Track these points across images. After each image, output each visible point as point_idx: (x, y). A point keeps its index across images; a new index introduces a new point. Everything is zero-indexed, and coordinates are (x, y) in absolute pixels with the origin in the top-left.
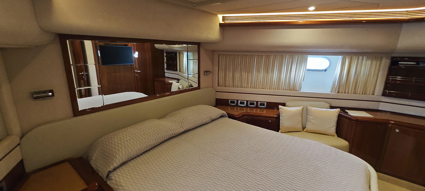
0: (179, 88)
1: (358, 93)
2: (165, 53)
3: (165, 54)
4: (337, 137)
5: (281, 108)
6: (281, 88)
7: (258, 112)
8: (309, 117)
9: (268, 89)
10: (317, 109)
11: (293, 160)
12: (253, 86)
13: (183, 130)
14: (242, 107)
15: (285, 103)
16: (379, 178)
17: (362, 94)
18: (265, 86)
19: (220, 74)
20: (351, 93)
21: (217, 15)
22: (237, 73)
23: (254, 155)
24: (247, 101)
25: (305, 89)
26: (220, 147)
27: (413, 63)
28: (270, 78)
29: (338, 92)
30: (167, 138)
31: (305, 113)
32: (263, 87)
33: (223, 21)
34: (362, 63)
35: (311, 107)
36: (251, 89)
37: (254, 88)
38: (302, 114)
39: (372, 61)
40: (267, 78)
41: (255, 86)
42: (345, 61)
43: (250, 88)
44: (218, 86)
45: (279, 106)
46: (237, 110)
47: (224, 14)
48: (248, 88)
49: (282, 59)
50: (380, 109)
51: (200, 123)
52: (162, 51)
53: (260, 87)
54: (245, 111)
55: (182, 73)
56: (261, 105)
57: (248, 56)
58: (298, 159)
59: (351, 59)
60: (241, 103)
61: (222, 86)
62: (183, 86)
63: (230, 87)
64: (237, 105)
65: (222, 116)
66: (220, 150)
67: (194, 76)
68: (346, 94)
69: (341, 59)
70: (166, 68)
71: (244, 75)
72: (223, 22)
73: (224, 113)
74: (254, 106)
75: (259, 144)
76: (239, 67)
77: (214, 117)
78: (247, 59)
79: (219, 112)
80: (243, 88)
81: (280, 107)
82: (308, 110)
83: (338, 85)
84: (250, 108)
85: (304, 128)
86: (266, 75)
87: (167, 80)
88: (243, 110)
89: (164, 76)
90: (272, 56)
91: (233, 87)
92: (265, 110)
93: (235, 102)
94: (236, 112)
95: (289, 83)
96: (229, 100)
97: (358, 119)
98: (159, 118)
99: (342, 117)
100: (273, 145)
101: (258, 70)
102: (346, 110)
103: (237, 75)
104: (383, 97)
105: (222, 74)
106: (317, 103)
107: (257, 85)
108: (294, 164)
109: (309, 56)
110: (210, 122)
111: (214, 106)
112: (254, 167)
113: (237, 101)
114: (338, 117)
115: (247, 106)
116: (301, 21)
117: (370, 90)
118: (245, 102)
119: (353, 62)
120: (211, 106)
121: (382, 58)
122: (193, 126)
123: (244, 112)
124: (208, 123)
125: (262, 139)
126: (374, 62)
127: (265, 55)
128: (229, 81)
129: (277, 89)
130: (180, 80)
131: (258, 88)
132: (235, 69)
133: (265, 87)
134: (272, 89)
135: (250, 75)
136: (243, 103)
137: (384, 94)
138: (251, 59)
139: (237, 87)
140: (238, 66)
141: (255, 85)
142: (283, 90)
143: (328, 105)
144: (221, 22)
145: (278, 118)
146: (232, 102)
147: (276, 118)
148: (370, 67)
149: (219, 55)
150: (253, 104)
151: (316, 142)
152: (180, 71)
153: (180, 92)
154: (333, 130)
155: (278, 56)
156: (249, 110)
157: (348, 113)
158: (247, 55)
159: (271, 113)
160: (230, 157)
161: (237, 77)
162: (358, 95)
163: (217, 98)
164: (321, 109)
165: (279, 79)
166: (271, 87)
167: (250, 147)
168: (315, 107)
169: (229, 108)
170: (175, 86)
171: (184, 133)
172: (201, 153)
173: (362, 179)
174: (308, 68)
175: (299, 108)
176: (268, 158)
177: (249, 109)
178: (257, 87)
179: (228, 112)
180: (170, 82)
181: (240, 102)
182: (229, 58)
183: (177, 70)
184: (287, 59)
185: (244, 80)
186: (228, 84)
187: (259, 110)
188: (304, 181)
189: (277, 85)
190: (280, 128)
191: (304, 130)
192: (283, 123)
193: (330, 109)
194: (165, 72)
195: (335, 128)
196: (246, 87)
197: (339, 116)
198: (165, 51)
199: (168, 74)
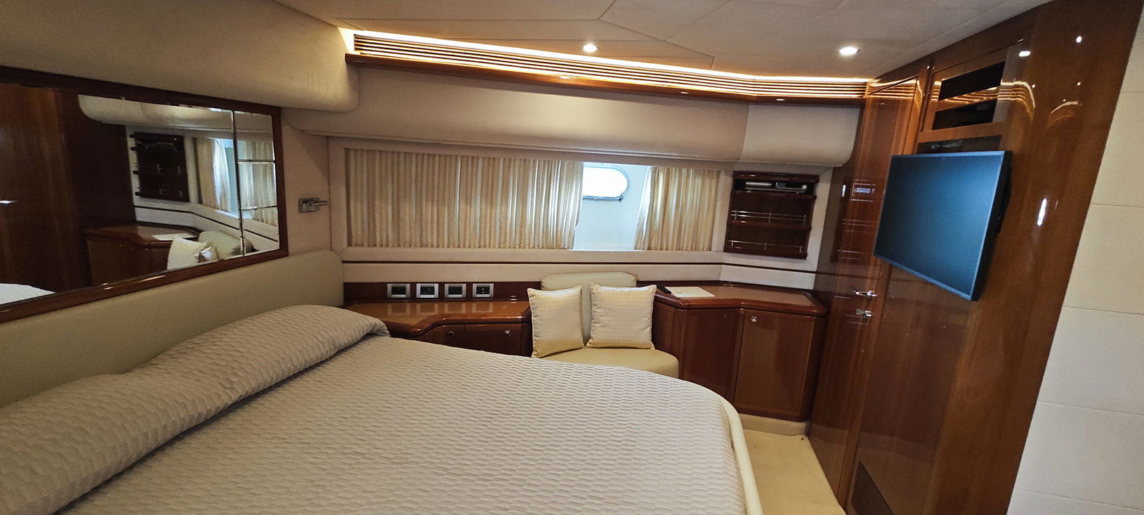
0: (201, 258)
1: (684, 248)
2: (131, 136)
3: (131, 143)
4: (656, 348)
5: (533, 296)
6: (527, 243)
7: (474, 310)
8: (597, 310)
9: (494, 247)
10: (611, 289)
11: (579, 421)
12: (454, 242)
13: (234, 397)
14: (426, 301)
15: (540, 282)
16: (745, 426)
17: (691, 250)
18: (488, 240)
19: (352, 209)
20: (672, 249)
21: (335, 27)
22: (408, 205)
23: (480, 431)
24: (442, 285)
25: (583, 244)
26: (377, 429)
27: (767, 184)
28: (498, 218)
29: (649, 249)
30: (169, 437)
31: (587, 301)
32: (482, 244)
33: (356, 49)
34: (687, 183)
35: (597, 286)
36: (451, 250)
37: (459, 247)
38: (581, 304)
39: (703, 178)
40: (491, 217)
41: (462, 242)
42: (658, 177)
43: (448, 247)
44: (350, 244)
45: (528, 289)
46: (413, 310)
47: (360, 29)
48: (441, 246)
49: (526, 169)
50: (722, 279)
51: (298, 362)
52: (116, 131)
53: (475, 245)
54: (436, 312)
55: (208, 208)
56: (479, 290)
57: (437, 158)
58: (589, 416)
59: (668, 174)
60: (424, 290)
61: (363, 245)
62: (216, 250)
63: (387, 246)
64: (413, 298)
65: (371, 334)
66: (377, 438)
67: (259, 218)
68: (664, 252)
69: (650, 174)
70: (138, 190)
71: (429, 210)
72: (358, 53)
73: (375, 323)
74: (460, 296)
75: (491, 398)
76: (413, 188)
77: (344, 340)
78: (434, 166)
79: (359, 321)
80: (427, 246)
81: (531, 291)
82: (593, 293)
83: (648, 233)
84: (450, 301)
85: (586, 339)
86: (489, 210)
87: (143, 233)
88: (433, 311)
89: (132, 221)
90: (502, 161)
91: (399, 246)
92: (491, 305)
93: (405, 288)
94: (414, 317)
95: (545, 231)
96: (388, 285)
97: (690, 305)
98: (125, 368)
99: (661, 302)
100: (525, 393)
101: (467, 197)
102: (666, 288)
103: (408, 211)
104: (726, 253)
105: (359, 210)
106: (610, 275)
107: (467, 237)
108: (582, 431)
109: (586, 164)
110: (331, 358)
111: (343, 307)
112: (486, 463)
113: (413, 285)
114: (654, 303)
115: (442, 298)
116: (565, 77)
117: (703, 242)
118: (436, 286)
119: (672, 180)
120: (331, 308)
121: (719, 173)
122: (272, 378)
123: (433, 314)
124: (326, 360)
125: (495, 382)
126: (707, 181)
127: (484, 158)
128: (384, 228)
129: (517, 246)
130: (202, 231)
131: (469, 247)
132: (401, 194)
133: (487, 243)
134: (504, 247)
135: (446, 210)
136: (431, 291)
137: (728, 249)
138: (446, 166)
139: (410, 246)
140: (410, 186)
141: (462, 237)
142: (534, 247)
143: (632, 279)
144: (352, 51)
145: (527, 321)
146: (395, 290)
147: (523, 321)
148: (701, 193)
149: (347, 151)
150: (459, 291)
151: (622, 368)
152: (200, 202)
153: (203, 269)
154: (646, 335)
155: (515, 160)
156: (447, 308)
157: (670, 292)
158: (434, 155)
159: (509, 311)
160: (412, 451)
161: (408, 217)
162: (685, 253)
163: (347, 281)
164: (619, 290)
165: (522, 221)
166: (502, 240)
167: (468, 411)
168: (607, 286)
169: (389, 307)
170: (183, 252)
171: (238, 408)
172: (312, 460)
173: (719, 432)
174: (586, 193)
175: (574, 292)
176: (519, 429)
177: (446, 305)
178: (467, 242)
179: (387, 320)
180: (162, 238)
181: (450, 288)
182: (381, 159)
183: (186, 199)
184: (536, 169)
185: (429, 225)
186: (381, 236)
187: (474, 305)
188: (611, 470)
189: (518, 236)
190: (534, 346)
191: (588, 344)
192: (542, 332)
193: (637, 286)
194: (136, 204)
195: (649, 329)
196: (435, 244)
197: (656, 300)
198: (129, 132)
199: (147, 211)
